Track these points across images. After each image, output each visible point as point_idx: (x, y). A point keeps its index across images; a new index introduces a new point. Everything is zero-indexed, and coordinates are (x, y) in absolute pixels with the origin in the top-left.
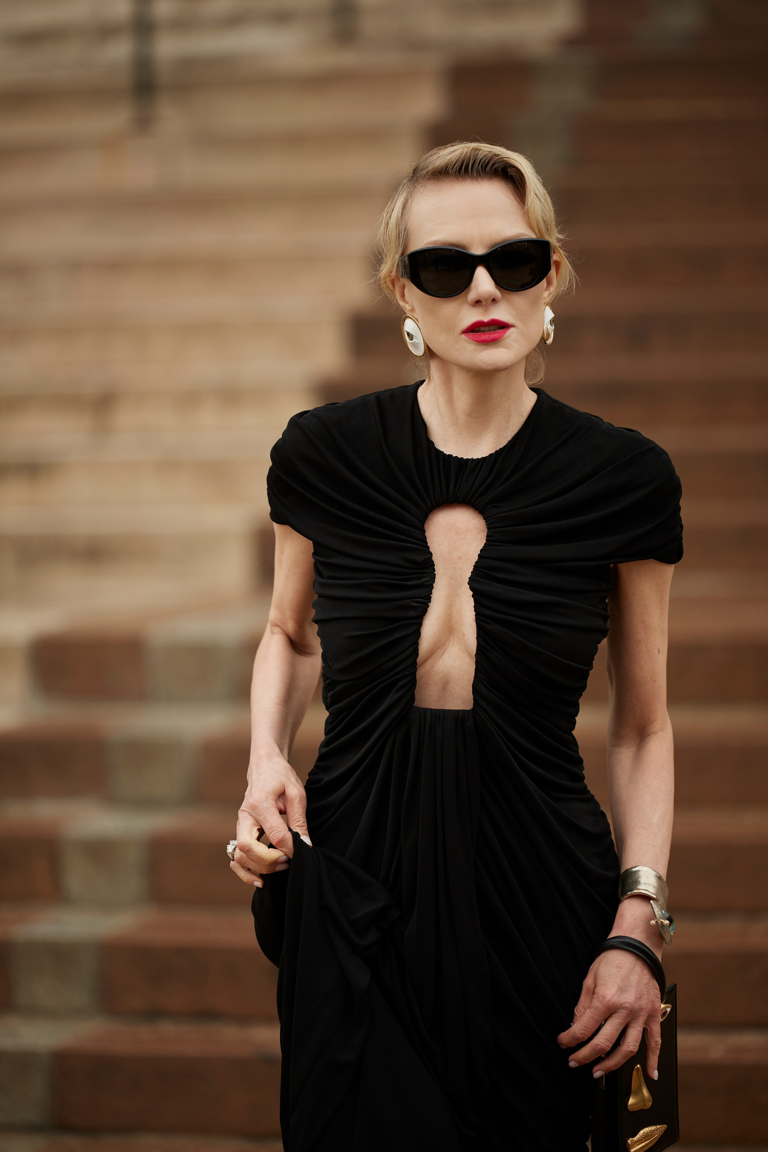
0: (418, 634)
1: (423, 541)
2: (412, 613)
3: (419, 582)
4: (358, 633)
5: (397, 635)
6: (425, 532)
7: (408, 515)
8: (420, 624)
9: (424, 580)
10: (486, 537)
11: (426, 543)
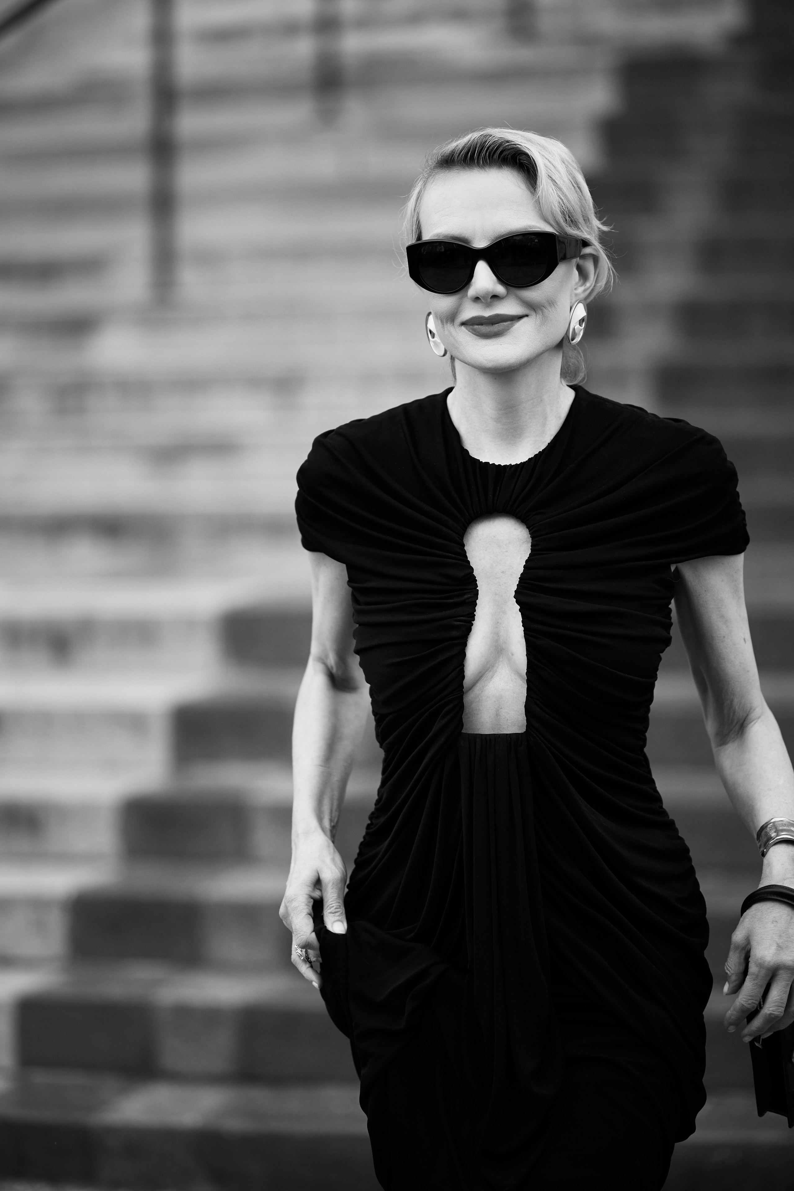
0: (462, 655)
1: (463, 555)
2: (454, 633)
3: (461, 599)
4: (398, 660)
5: (441, 658)
6: (464, 546)
7: (444, 529)
8: (465, 645)
9: (466, 596)
10: (531, 546)
11: (467, 557)
